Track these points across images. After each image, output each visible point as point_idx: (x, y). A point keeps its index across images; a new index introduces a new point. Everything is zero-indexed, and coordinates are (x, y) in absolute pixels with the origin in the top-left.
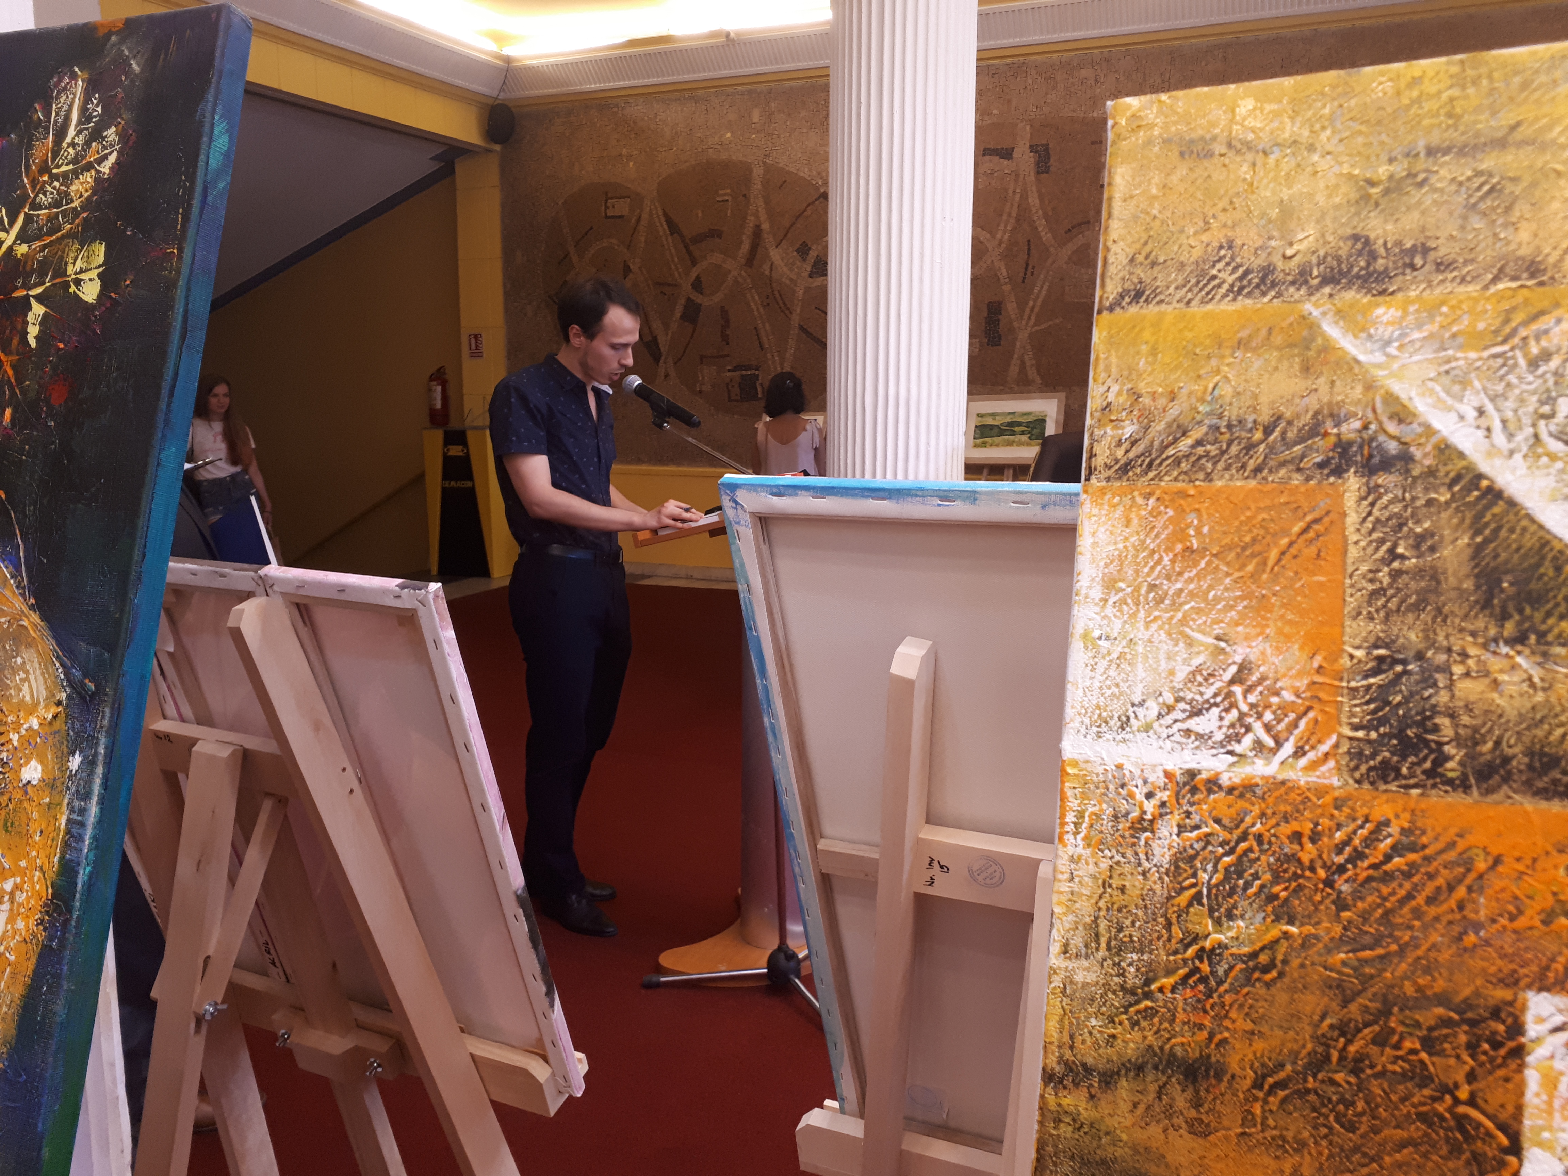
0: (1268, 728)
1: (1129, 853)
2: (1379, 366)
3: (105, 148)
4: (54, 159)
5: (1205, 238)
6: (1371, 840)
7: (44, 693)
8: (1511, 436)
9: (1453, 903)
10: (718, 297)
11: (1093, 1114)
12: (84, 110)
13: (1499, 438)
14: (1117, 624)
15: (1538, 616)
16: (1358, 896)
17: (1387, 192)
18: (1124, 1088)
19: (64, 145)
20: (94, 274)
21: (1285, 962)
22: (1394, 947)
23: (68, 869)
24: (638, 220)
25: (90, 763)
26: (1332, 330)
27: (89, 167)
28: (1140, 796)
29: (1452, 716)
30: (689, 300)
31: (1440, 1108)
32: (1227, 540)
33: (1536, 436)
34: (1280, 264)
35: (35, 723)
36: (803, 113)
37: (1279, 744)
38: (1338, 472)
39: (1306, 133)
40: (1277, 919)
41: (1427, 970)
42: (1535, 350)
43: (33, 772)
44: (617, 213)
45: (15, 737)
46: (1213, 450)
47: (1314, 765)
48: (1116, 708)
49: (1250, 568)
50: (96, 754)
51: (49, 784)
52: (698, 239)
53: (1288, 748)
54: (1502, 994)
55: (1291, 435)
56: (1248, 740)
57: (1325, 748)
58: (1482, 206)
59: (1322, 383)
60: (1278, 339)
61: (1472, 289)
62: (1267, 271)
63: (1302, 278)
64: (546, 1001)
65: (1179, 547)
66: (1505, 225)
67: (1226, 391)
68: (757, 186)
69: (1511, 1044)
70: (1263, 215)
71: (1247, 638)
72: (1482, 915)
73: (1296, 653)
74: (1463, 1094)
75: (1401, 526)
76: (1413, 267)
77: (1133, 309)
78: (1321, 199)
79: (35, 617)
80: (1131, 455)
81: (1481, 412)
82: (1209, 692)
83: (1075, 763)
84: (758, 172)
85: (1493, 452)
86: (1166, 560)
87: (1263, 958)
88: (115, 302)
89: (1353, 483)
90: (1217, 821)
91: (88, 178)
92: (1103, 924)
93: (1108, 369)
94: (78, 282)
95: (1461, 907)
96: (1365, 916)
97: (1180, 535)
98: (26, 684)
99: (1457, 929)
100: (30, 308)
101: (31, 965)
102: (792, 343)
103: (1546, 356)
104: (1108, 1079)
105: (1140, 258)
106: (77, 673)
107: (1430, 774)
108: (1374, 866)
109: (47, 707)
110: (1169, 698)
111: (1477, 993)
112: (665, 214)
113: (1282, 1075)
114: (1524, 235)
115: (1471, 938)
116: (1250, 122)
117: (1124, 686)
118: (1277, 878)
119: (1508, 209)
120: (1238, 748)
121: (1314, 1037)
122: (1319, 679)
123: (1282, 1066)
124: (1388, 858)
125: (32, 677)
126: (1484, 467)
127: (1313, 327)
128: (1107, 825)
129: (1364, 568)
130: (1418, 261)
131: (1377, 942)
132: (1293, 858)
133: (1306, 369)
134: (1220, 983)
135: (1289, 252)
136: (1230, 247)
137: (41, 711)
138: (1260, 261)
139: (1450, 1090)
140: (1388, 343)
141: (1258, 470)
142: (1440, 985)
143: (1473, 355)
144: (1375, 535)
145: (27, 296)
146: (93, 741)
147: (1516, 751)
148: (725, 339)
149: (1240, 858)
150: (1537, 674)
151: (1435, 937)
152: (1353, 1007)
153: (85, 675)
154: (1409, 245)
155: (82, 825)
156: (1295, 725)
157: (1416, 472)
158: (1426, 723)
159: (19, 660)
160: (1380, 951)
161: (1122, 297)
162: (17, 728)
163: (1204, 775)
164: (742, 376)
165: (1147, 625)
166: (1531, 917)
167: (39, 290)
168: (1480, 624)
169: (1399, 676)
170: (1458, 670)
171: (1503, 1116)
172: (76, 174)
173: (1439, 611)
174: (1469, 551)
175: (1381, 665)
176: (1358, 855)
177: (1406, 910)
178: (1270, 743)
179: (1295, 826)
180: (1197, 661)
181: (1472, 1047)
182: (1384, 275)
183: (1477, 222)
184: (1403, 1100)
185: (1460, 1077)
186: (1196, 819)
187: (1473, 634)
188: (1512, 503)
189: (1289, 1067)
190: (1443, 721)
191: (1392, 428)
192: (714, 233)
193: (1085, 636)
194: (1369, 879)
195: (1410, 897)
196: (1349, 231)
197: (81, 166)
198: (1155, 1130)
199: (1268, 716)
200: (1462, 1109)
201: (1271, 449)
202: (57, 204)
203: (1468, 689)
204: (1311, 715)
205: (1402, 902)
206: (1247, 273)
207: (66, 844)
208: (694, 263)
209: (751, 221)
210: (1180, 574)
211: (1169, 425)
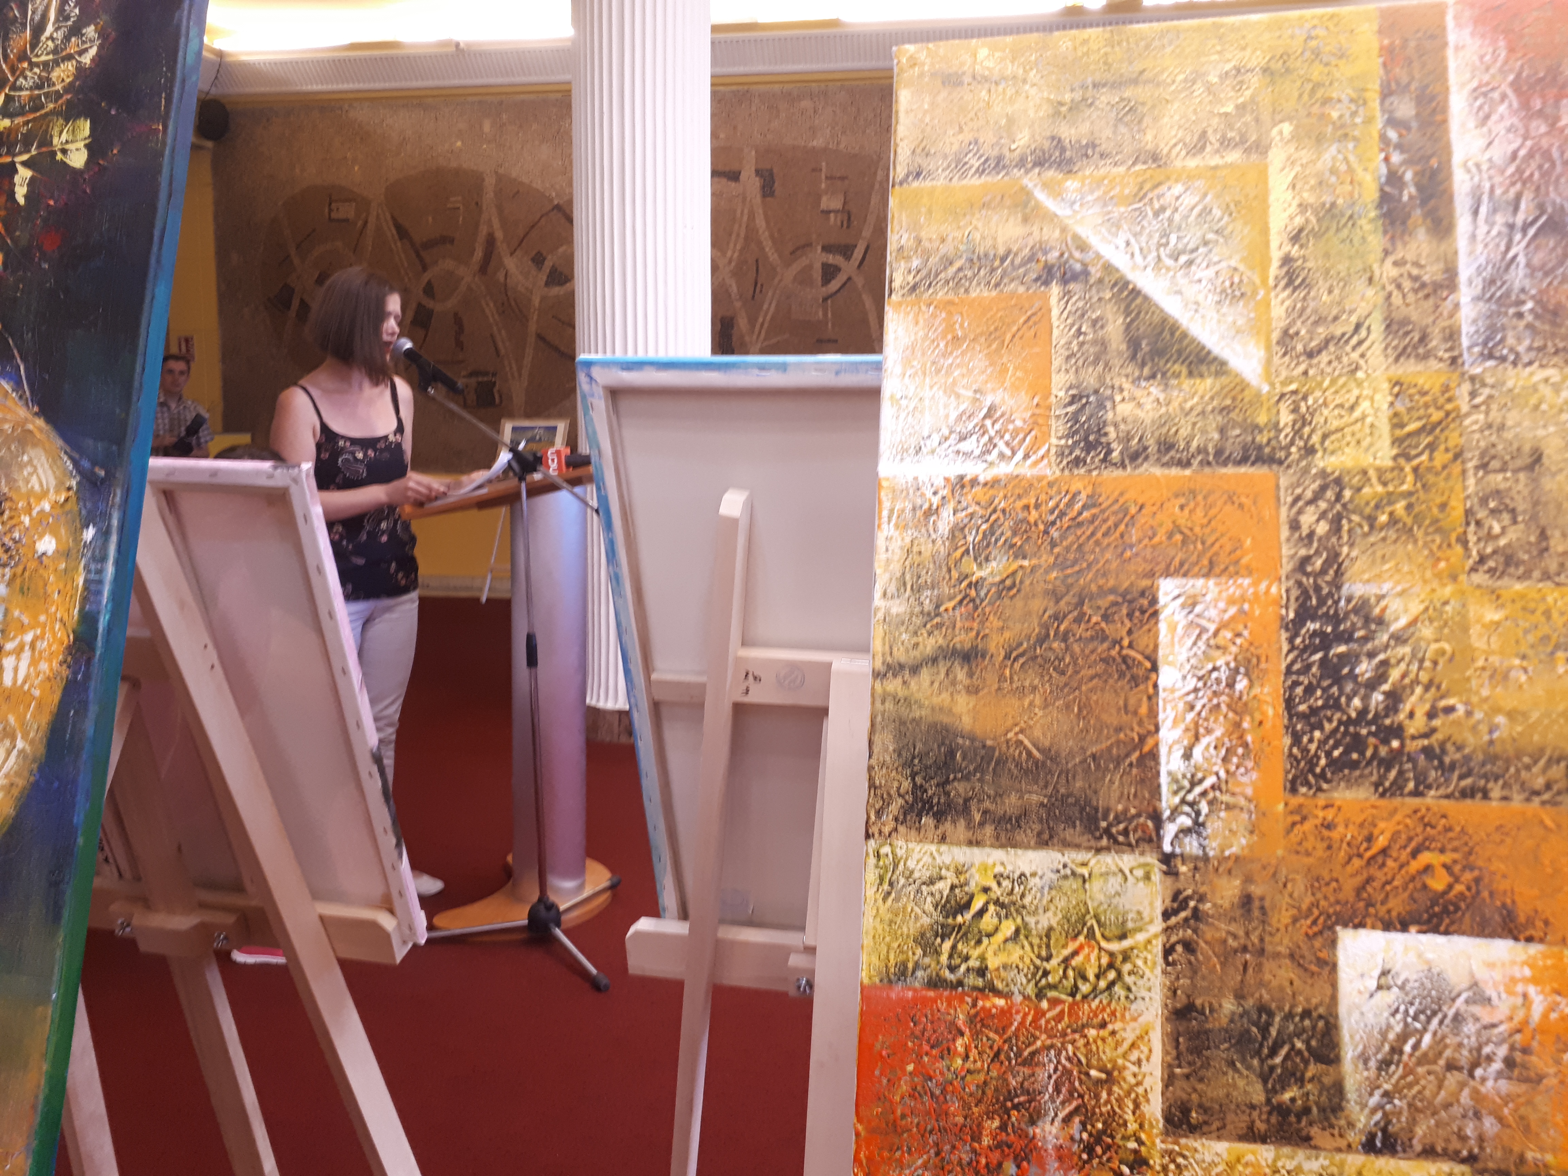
0: (1007, 444)
1: (923, 530)
2: (1069, 217)
3: (84, 42)
4: (32, 50)
5: (961, 137)
6: (1070, 504)
7: (53, 482)
8: (1145, 258)
9: (1117, 534)
10: (451, 304)
11: (906, 693)
12: (61, 11)
13: (1138, 258)
14: (912, 389)
15: (1162, 363)
16: (1063, 537)
17: (1070, 109)
18: (925, 674)
19: (43, 38)
20: (81, 145)
21: (1021, 582)
22: (1085, 565)
23: (88, 619)
24: (366, 223)
25: (104, 534)
26: (1040, 196)
27: (70, 57)
28: (929, 494)
29: (1116, 425)
30: (420, 306)
31: (1114, 653)
32: (978, 331)
33: (1159, 257)
34: (1008, 154)
35: (47, 507)
36: (535, 126)
37: (1014, 453)
38: (1046, 283)
39: (1021, 71)
40: (1016, 557)
41: (1104, 575)
42: (1157, 206)
43: (47, 545)
44: (341, 215)
45: (26, 520)
46: (969, 274)
47: (1036, 463)
48: (913, 442)
49: (994, 346)
50: (109, 526)
51: (65, 553)
52: (429, 245)
53: (1020, 455)
54: (1145, 583)
55: (1018, 261)
56: (995, 452)
57: (1042, 452)
58: (1126, 119)
59: (1035, 229)
60: (1008, 202)
61: (1122, 169)
62: (999, 159)
63: (1021, 163)
64: (395, 853)
65: (949, 337)
66: (1139, 131)
67: (977, 236)
68: (489, 195)
69: (1151, 611)
70: (996, 123)
71: (993, 390)
72: (1134, 539)
73: (1024, 397)
74: (1126, 643)
75: (1083, 315)
76: (1087, 156)
77: (915, 184)
78: (1031, 113)
79: (40, 422)
80: (918, 279)
81: (1128, 244)
82: (970, 426)
83: (887, 479)
84: (490, 182)
85: (1135, 267)
86: (942, 345)
87: (1008, 582)
88: (102, 169)
89: (1055, 290)
90: (978, 503)
91: (69, 67)
92: (908, 577)
93: (900, 223)
94: (64, 152)
95: (1122, 536)
96: (1068, 549)
97: (950, 327)
98: (34, 478)
99: (1119, 550)
100: (16, 171)
101: (57, 697)
102: (529, 352)
103: (1163, 209)
104: (915, 670)
105: (918, 151)
106: (86, 464)
107: (1104, 460)
108: (1073, 519)
109: (57, 492)
110: (946, 432)
111: (1132, 584)
112: (393, 218)
113: (1021, 650)
114: (1149, 137)
115: (1128, 554)
116: (986, 64)
117: (917, 428)
118: (1015, 533)
119: (1140, 122)
120: (989, 458)
121: (1039, 625)
122: (1038, 411)
123: (1021, 644)
124: (1080, 513)
125: (40, 471)
126: (1131, 276)
127: (1029, 194)
128: (908, 514)
129: (1062, 342)
130: (1090, 152)
131: (1075, 562)
132: (1024, 520)
133: (1025, 220)
134: (982, 601)
135: (1013, 147)
136: (976, 143)
137: (52, 496)
138: (995, 153)
139: (1118, 642)
140: (1074, 203)
141: (997, 285)
142: (1111, 583)
143: (1122, 209)
144: (1069, 321)
145: (13, 164)
146: (106, 516)
147: (1151, 443)
148: (460, 345)
149: (992, 526)
150: (1162, 397)
151: (1108, 555)
152: (1062, 603)
153: (94, 463)
154: (1084, 142)
155: (100, 582)
156: (1024, 439)
157: (1092, 281)
158: (1100, 431)
159: (25, 458)
160: (1077, 568)
161: (907, 176)
162: (29, 509)
163: (968, 478)
164: (479, 383)
165: (931, 387)
166: (1161, 537)
167: (25, 157)
168: (1129, 370)
169: (1084, 406)
170: (1118, 398)
171: (1148, 652)
172: (57, 63)
173: (1106, 365)
174: (1123, 328)
175: (1074, 400)
176: (1062, 514)
177: (1091, 542)
178: (1008, 453)
179: (1024, 501)
180: (962, 408)
181: (1130, 615)
182: (1070, 161)
183: (1123, 129)
184: (1092, 652)
185: (1124, 633)
186: (964, 504)
187: (1127, 376)
188: (1146, 298)
189: (1025, 645)
190: (1111, 429)
191: (1077, 255)
192: (446, 240)
193: (892, 397)
194: (1069, 528)
195: (1093, 534)
196: (1048, 134)
197: (60, 56)
198: (945, 696)
199: (1007, 437)
200: (1125, 652)
201: (1005, 272)
202: (39, 87)
203: (1124, 409)
204: (1033, 433)
205: (1089, 538)
206: (987, 160)
207: (85, 600)
208: (425, 268)
209: (484, 230)
210: (951, 353)
211: (941, 259)
